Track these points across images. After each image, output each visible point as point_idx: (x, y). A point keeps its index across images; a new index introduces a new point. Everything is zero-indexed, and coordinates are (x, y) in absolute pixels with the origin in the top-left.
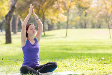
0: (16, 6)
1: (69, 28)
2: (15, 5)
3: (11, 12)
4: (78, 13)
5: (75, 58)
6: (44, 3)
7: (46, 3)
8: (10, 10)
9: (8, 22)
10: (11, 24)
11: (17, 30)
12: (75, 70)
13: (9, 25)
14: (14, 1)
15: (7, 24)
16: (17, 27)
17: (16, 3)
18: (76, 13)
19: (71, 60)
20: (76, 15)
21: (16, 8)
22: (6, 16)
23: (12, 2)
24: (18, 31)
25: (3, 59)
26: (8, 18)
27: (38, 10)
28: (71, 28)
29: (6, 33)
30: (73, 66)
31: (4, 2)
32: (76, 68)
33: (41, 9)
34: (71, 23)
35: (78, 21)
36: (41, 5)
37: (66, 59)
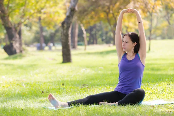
0: (76, 8)
1: (152, 39)
2: (75, 6)
3: (69, 18)
4: (165, 16)
5: (167, 81)
6: (115, 3)
7: (118, 4)
8: (68, 14)
9: (65, 31)
10: (70, 35)
11: (76, 44)
12: (169, 97)
13: (67, 36)
14: (74, 1)
15: (64, 34)
16: (76, 39)
17: (76, 4)
18: (161, 17)
19: (162, 84)
20: (162, 19)
21: (76, 11)
22: (63, 23)
23: (70, 2)
24: (79, 45)
25: (63, 84)
26: (65, 26)
27: (108, 13)
28: (155, 38)
29: (63, 48)
30: (165, 92)
31: (58, 4)
32: (170, 94)
33: (111, 12)
34: (154, 32)
35: (166, 28)
36: (111, 7)
37: (154, 83)
